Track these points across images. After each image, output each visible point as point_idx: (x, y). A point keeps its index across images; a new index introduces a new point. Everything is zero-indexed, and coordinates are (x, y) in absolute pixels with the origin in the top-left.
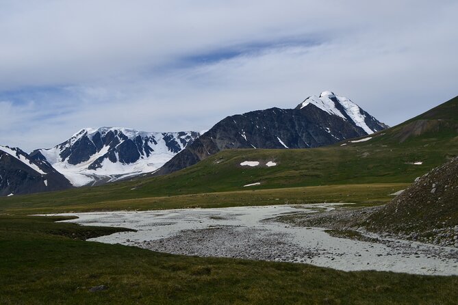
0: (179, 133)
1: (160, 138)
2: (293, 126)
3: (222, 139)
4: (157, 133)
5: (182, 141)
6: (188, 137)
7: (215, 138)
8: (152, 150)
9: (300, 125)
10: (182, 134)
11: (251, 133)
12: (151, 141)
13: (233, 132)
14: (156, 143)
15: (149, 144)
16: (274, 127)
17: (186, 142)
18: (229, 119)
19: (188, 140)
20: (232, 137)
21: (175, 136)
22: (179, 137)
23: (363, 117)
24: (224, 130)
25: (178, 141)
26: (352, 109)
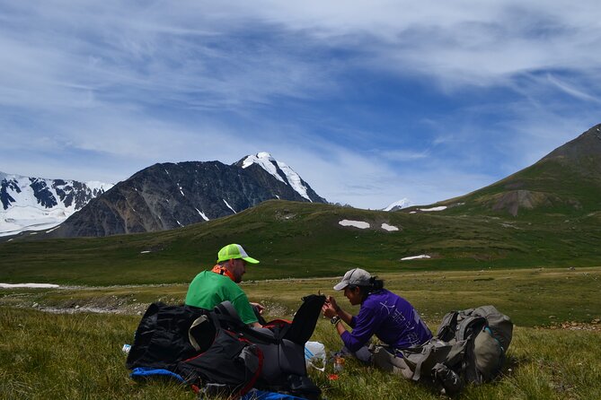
0: (55, 181)
1: (25, 184)
2: (241, 189)
3: (151, 193)
4: (21, 177)
5: (59, 192)
6: (69, 188)
7: (140, 189)
8: (13, 200)
9: (248, 188)
10: (59, 182)
11: (189, 190)
12: (11, 187)
13: (167, 185)
14: (19, 191)
15: (9, 190)
16: (218, 186)
17: (65, 195)
18: (159, 168)
19: (68, 192)
20: (165, 191)
21: (49, 185)
22: (54, 187)
23: (305, 188)
24: (153, 181)
25: (54, 192)
26: (292, 177)
